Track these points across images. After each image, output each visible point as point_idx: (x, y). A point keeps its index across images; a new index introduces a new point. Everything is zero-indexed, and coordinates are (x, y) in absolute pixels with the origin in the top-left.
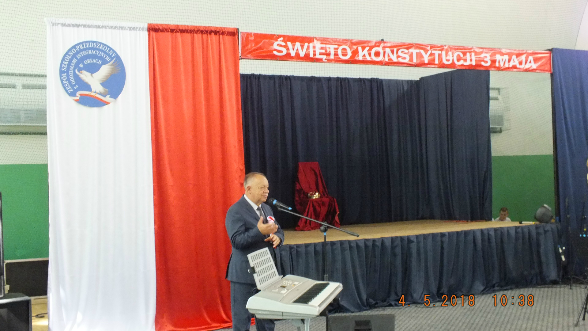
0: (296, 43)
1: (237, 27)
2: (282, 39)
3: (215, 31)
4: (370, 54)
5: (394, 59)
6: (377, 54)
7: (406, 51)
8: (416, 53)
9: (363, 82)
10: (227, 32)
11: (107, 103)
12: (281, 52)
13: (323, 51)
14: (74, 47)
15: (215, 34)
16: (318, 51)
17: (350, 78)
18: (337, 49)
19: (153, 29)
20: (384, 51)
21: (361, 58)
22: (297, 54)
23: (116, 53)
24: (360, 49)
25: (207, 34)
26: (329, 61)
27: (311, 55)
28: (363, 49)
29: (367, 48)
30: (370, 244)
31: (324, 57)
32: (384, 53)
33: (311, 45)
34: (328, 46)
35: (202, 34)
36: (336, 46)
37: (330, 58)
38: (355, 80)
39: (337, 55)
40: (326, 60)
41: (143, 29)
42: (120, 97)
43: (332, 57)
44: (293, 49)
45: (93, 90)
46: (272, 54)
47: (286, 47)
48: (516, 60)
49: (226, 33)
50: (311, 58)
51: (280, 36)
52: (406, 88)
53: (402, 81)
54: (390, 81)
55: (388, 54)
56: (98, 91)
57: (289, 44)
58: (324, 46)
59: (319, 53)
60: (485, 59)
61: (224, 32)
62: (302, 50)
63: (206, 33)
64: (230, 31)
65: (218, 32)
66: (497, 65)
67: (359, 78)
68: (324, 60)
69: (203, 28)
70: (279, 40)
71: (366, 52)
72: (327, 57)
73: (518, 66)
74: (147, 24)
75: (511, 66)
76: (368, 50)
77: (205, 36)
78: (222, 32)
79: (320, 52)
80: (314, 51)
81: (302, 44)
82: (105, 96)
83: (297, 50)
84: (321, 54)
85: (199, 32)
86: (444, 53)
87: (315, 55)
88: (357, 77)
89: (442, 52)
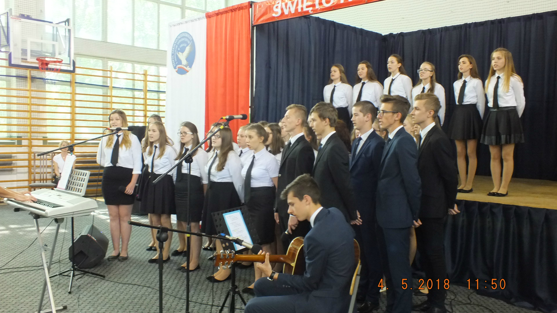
3: (238, 7)
11: (187, 71)
12: (278, 13)
14: (177, 38)
15: (238, 10)
19: (209, 16)
22: (290, 12)
23: (192, 38)
26: (315, 11)
27: (300, 9)
35: (232, 11)
37: (316, 8)
40: (313, 12)
41: (203, 18)
42: (193, 66)
44: (286, 8)
45: (183, 64)
46: (272, 16)
50: (300, 13)
56: (184, 64)
57: (283, 4)
59: (306, 6)
61: (243, 7)
62: (293, 7)
68: (310, 12)
69: (231, 7)
70: (277, 2)
72: (312, 9)
74: (205, 13)
77: (233, 13)
82: (187, 67)
83: (289, 8)
85: (230, 11)
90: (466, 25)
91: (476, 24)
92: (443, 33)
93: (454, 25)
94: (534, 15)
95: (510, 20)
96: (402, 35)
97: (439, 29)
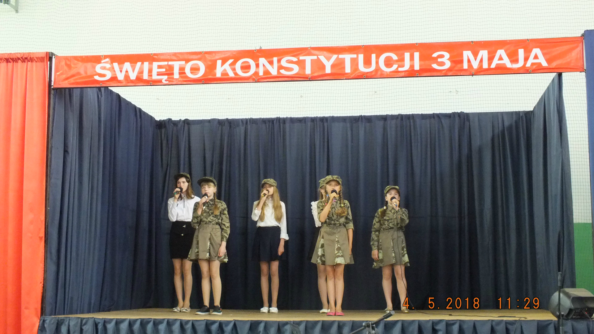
0: (124, 63)
1: (50, 51)
2: (107, 60)
3: (22, 58)
4: (234, 70)
5: (274, 71)
6: (246, 68)
7: (295, 59)
8: (311, 60)
9: (436, 118)
10: (36, 58)
12: (104, 76)
13: (164, 70)
15: (22, 62)
16: (155, 70)
17: (418, 115)
18: (186, 65)
20: (257, 63)
21: (219, 75)
22: (127, 77)
24: (219, 62)
25: (14, 62)
26: (171, 82)
27: (145, 76)
28: (224, 61)
29: (231, 61)
30: (214, 328)
31: (165, 77)
32: (257, 66)
33: (146, 64)
34: (170, 63)
35: (6, 62)
36: (183, 62)
37: (173, 78)
38: (424, 117)
39: (185, 73)
40: (168, 82)
43: (176, 76)
44: (121, 71)
46: (93, 79)
47: (112, 69)
48: (505, 56)
49: (35, 60)
50: (146, 80)
51: (106, 57)
52: (507, 124)
53: (502, 113)
54: (480, 115)
55: (264, 65)
57: (116, 65)
58: (166, 63)
59: (156, 74)
60: (440, 60)
61: (33, 58)
62: (133, 71)
63: (11, 61)
64: (40, 56)
65: (26, 58)
66: (465, 66)
67: (434, 114)
68: (164, 81)
69: (7, 55)
70: (102, 61)
71: (227, 66)
72: (168, 78)
73: (509, 65)
75: (493, 66)
76: (230, 65)
77: (10, 65)
78: (30, 58)
79: (157, 72)
80: (150, 71)
81: (133, 64)
83: (127, 72)
84: (159, 74)
85: (3, 61)
86: (361, 57)
87: (150, 75)
88: (431, 112)
89: (358, 56)
90: (278, 119)
91: (293, 120)
92: (249, 127)
93: (262, 117)
94: (361, 116)
95: (333, 119)
96: (187, 122)
97: (242, 120)
